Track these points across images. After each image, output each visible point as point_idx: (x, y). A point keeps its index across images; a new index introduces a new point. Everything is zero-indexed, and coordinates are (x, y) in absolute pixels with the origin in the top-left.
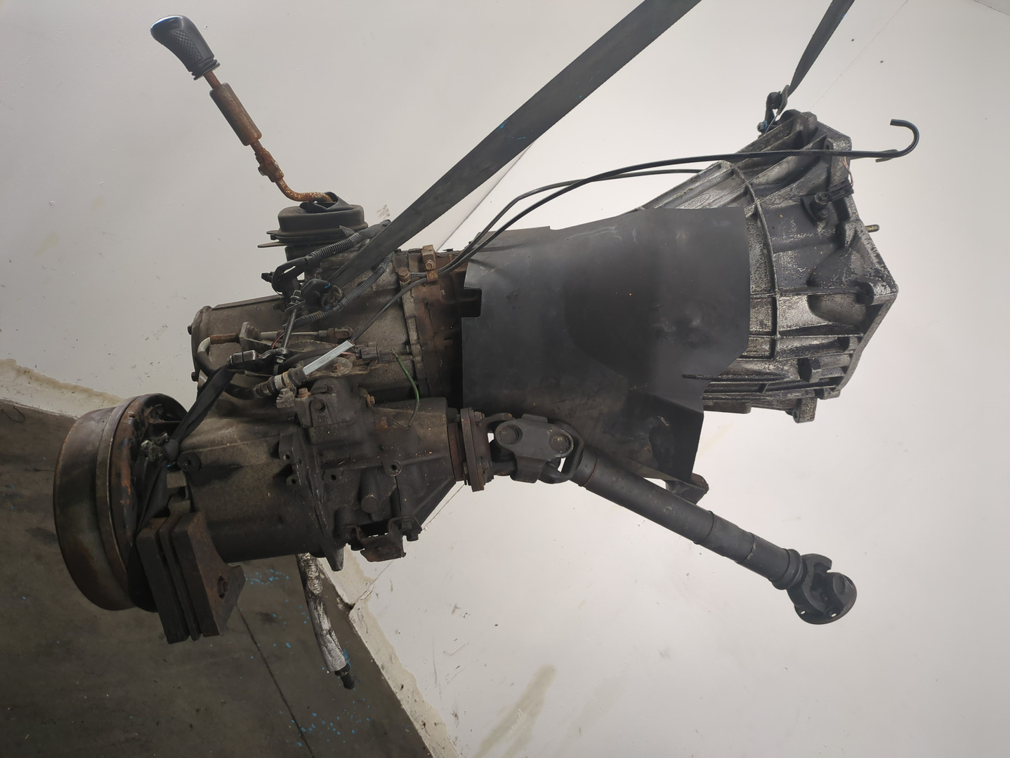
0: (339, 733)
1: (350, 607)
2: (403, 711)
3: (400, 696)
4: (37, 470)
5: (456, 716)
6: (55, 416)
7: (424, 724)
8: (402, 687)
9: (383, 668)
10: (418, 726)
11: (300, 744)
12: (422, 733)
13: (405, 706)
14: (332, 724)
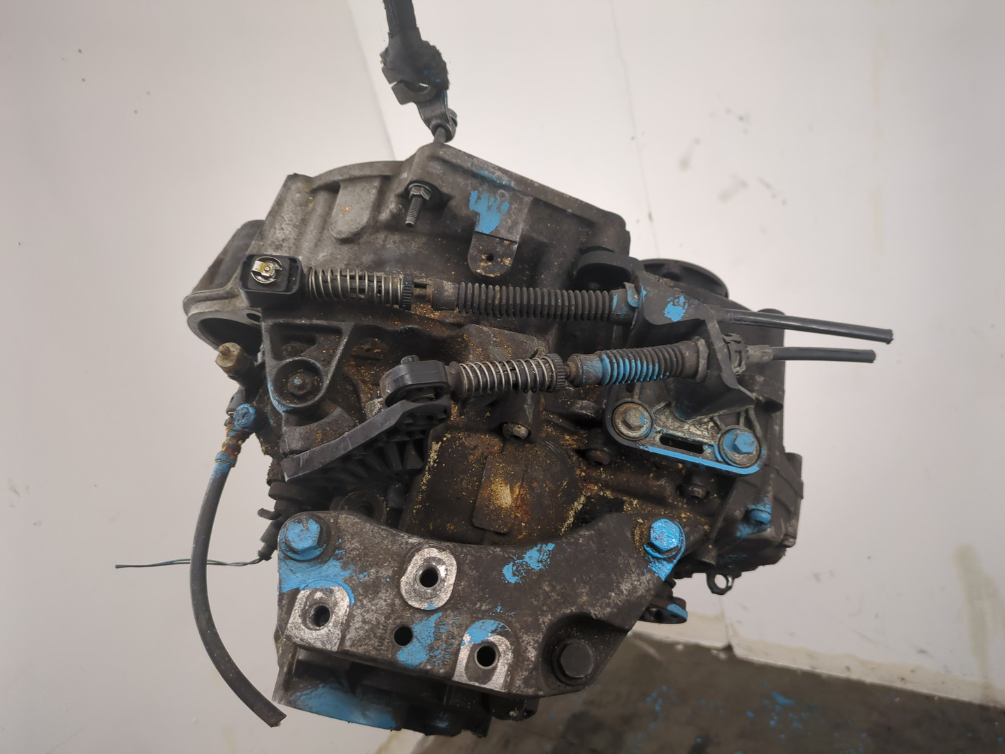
1: (729, 649)
2: (872, 686)
3: (855, 676)
5: (922, 652)
7: (903, 679)
8: (848, 669)
9: (814, 668)
10: (898, 685)
12: (909, 687)
13: (870, 679)
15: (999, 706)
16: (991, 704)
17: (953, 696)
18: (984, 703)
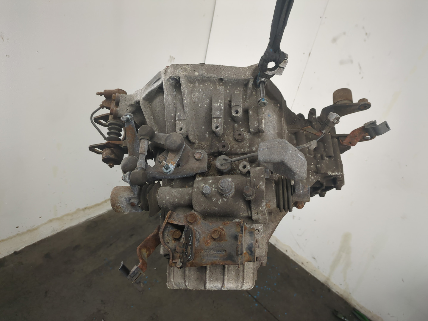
0: (270, 289)
2: (292, 260)
3: (287, 254)
4: (111, 245)
5: (314, 258)
6: (106, 213)
7: (303, 263)
8: (287, 251)
9: (275, 245)
10: (300, 264)
11: (256, 305)
12: (303, 266)
13: (292, 257)
14: (265, 287)
15: (328, 286)
16: (326, 285)
17: (315, 276)
18: (324, 283)
